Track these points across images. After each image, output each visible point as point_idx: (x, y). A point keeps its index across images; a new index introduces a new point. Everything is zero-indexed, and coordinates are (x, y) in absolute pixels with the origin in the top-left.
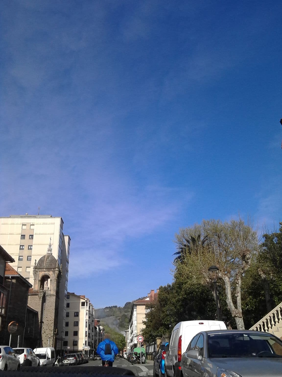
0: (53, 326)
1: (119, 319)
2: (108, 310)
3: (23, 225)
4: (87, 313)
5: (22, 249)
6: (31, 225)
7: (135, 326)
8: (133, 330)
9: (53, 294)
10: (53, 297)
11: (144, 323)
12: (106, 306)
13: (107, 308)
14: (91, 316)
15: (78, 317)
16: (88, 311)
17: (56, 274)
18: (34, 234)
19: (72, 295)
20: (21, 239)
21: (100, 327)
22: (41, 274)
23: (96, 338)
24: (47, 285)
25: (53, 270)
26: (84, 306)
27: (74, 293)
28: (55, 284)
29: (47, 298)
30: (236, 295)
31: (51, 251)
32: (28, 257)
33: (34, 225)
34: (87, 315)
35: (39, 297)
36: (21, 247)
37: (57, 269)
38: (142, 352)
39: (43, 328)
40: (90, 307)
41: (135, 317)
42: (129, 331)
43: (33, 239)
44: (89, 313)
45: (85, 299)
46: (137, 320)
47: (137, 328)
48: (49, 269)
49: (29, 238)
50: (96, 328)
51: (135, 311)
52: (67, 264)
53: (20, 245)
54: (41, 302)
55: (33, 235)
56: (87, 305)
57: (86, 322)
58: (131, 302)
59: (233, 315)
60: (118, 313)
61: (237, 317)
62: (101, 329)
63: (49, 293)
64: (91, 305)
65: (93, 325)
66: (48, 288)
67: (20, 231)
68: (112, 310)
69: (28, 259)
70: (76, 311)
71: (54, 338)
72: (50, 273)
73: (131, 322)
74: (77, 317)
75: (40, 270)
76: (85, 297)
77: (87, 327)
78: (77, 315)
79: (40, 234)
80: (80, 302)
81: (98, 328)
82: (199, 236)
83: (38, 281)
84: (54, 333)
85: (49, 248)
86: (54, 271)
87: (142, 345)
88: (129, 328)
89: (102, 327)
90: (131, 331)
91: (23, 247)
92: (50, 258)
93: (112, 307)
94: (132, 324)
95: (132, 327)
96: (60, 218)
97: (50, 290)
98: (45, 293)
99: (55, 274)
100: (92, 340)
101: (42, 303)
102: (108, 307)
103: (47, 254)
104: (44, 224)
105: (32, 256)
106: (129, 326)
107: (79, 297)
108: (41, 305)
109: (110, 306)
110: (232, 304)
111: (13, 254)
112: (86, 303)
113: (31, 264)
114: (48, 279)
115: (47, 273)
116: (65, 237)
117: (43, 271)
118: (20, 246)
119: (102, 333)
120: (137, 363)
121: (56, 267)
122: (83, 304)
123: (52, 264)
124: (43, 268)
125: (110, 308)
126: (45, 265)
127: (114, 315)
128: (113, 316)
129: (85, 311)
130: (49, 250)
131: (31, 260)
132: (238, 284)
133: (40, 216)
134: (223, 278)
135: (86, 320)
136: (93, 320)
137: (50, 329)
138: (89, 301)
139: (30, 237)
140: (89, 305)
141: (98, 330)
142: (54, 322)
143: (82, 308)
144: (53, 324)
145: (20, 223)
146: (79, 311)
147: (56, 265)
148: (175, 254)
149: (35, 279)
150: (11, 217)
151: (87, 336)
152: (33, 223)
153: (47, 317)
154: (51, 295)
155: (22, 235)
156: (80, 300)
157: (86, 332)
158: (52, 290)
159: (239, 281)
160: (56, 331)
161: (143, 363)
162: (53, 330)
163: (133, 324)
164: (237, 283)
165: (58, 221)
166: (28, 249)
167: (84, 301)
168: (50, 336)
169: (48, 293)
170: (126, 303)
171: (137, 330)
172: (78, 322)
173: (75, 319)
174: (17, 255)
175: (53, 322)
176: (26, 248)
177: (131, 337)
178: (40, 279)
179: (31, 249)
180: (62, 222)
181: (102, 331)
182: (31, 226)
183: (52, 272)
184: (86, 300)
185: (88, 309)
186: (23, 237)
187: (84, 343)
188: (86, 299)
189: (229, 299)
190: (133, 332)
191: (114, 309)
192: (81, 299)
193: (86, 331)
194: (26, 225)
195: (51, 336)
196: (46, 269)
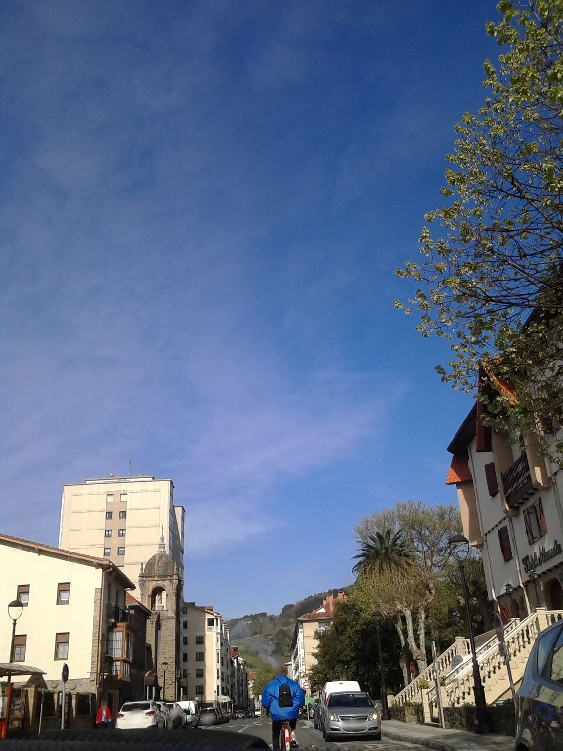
0: (174, 666)
1: (272, 639)
2: (249, 623)
3: (108, 495)
4: (218, 637)
5: (109, 537)
6: (121, 494)
7: (301, 659)
8: (298, 665)
9: (172, 617)
10: (171, 621)
11: (316, 655)
12: (246, 615)
13: (246, 617)
14: (224, 642)
15: (202, 645)
16: (219, 635)
17: (174, 585)
18: (128, 509)
19: (192, 607)
20: (106, 519)
21: (239, 658)
22: (151, 585)
23: (234, 679)
24: (160, 601)
25: (169, 578)
26: (213, 625)
27: (194, 603)
28: (174, 601)
29: (163, 623)
30: (418, 632)
31: (165, 547)
32: (120, 549)
33: (126, 494)
34: (218, 641)
35: (150, 621)
36: (107, 533)
37: (175, 577)
38: (310, 703)
39: (159, 670)
40: (222, 626)
41: (300, 642)
42: (293, 664)
43: (125, 518)
44: (221, 638)
45: (213, 614)
46: (304, 648)
47: (305, 662)
48: (163, 577)
49: (120, 517)
50: (232, 662)
51: (301, 632)
52: (181, 554)
53: (104, 530)
54: (154, 629)
55: (125, 512)
56: (217, 625)
57: (218, 654)
58: (294, 604)
59: (414, 658)
60: (270, 626)
61: (418, 659)
62: (240, 663)
63: (166, 615)
64: (224, 624)
65: (228, 657)
66: (163, 607)
67: (104, 506)
68: (256, 620)
69: (119, 553)
70: (199, 634)
71: (177, 684)
72: (165, 584)
73: (295, 650)
74: (199, 646)
75: (150, 579)
76: (212, 610)
77: (218, 662)
78: (201, 641)
79: (136, 509)
80: (205, 619)
81: (235, 661)
82: (389, 533)
83: (148, 597)
84: (176, 676)
85: (161, 543)
86: (171, 581)
87: (314, 690)
88: (292, 659)
89: (242, 659)
90: (295, 665)
91: (110, 533)
92: (163, 559)
93: (256, 615)
94: (297, 654)
95: (297, 659)
96: (169, 481)
97: (167, 610)
98: (159, 615)
99: (172, 585)
100: (228, 683)
101: (156, 631)
102: (249, 615)
103: (158, 553)
104: (143, 491)
105: (125, 547)
106: (292, 657)
107: (202, 610)
108: (154, 634)
109: (254, 614)
110: (414, 644)
111: (94, 545)
112: (215, 620)
113: (124, 560)
114: (162, 592)
115: (160, 583)
116: (175, 508)
117: (155, 581)
118: (106, 531)
119: (242, 669)
120: (303, 719)
121: (175, 573)
122: (211, 623)
123: (167, 569)
124: (154, 577)
125: (254, 617)
126: (156, 571)
127: (261, 633)
128: (259, 633)
129: (214, 634)
130: (161, 546)
131: (124, 555)
132: (421, 619)
133: (135, 478)
134: (404, 611)
135: (217, 650)
136: (227, 649)
137: (169, 671)
138: (221, 617)
139: (121, 514)
140: (221, 623)
141: (235, 665)
142: (176, 660)
143: (209, 630)
144: (174, 663)
145: (104, 492)
146: (205, 634)
147: (174, 570)
148: (354, 558)
149: (142, 594)
150: (87, 482)
151: (220, 678)
152: (124, 491)
153: (164, 653)
154: (168, 618)
155: (106, 513)
156: (205, 616)
157: (218, 670)
158: (169, 611)
159: (421, 615)
160: (179, 674)
161: (310, 718)
162: (174, 673)
163: (299, 654)
164: (419, 618)
165: (165, 486)
166: (119, 536)
167: (212, 617)
168: (170, 681)
169: (164, 615)
170: (283, 607)
171: (305, 665)
172: (203, 653)
173: (198, 649)
174: (101, 546)
175: (174, 659)
176: (115, 534)
177: (296, 677)
178: (150, 593)
179: (123, 535)
180: (172, 486)
181: (242, 667)
182: (121, 496)
183: (168, 581)
184: (215, 616)
185: (219, 631)
186: (109, 515)
187: (215, 689)
188: (215, 614)
189: (410, 637)
190: (298, 667)
191: (261, 619)
192: (207, 614)
193: (218, 668)
194: (113, 495)
195: (172, 682)
196: (158, 577)
